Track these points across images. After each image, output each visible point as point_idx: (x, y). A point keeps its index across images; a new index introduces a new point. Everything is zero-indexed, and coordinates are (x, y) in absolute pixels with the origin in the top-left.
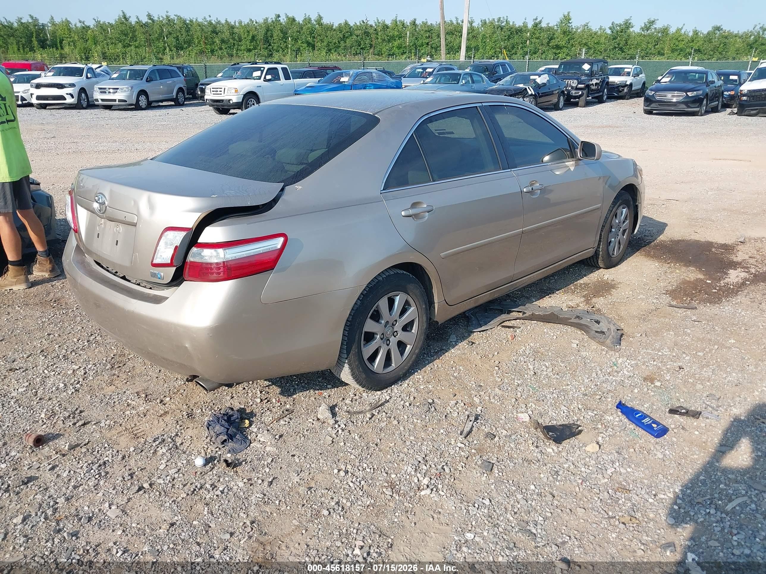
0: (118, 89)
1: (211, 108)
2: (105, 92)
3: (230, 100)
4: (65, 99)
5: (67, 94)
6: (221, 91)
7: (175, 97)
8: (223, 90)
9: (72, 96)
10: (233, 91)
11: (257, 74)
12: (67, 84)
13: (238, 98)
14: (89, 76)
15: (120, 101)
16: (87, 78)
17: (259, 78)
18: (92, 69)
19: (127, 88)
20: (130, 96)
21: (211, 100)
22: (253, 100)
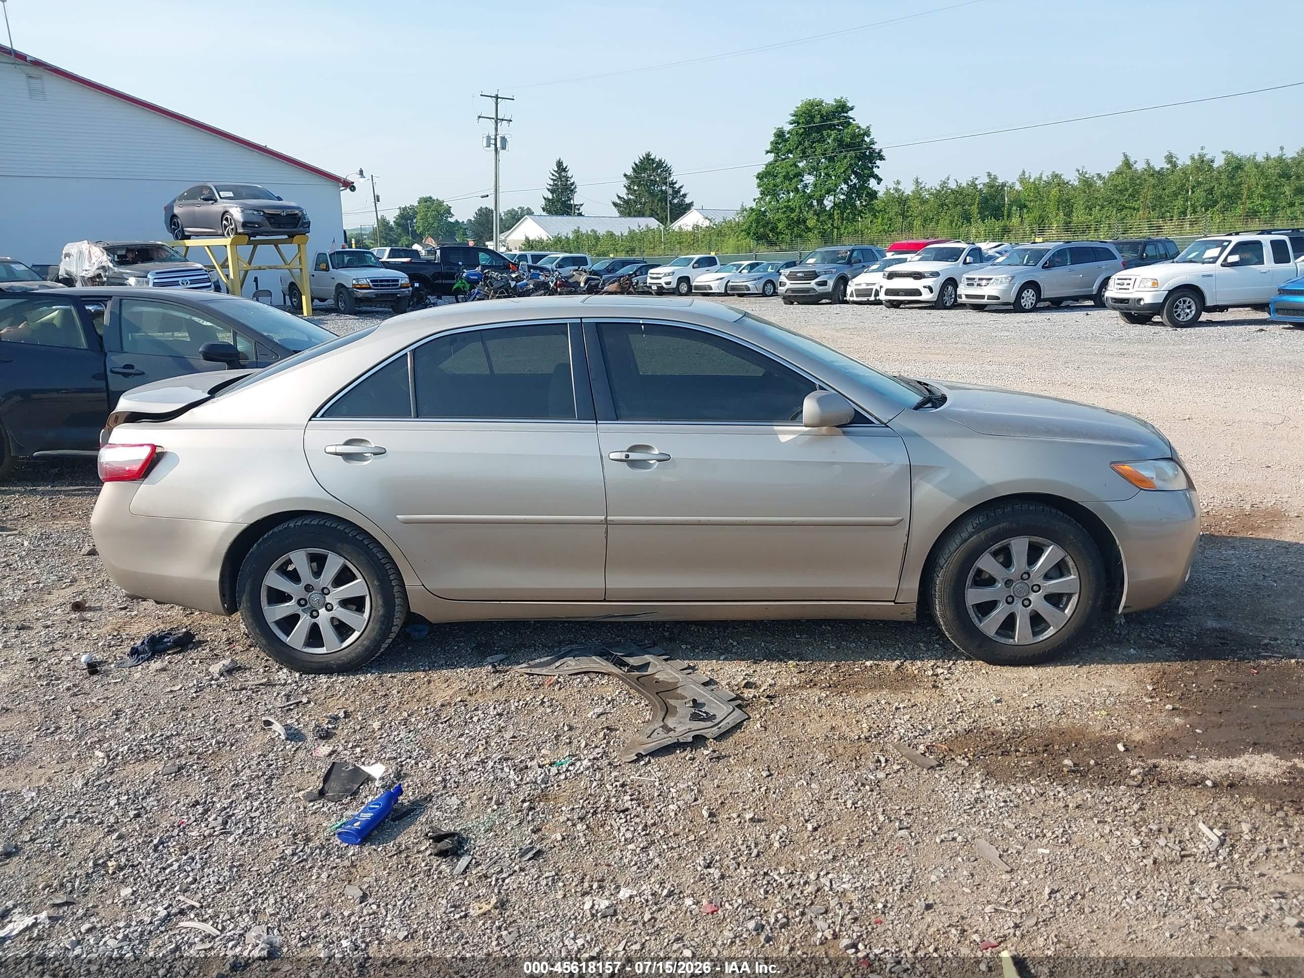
0: (990, 279)
1: (1117, 313)
2: (973, 285)
3: (1140, 300)
4: (920, 294)
5: (925, 287)
6: (1129, 284)
7: (1094, 293)
8: (1132, 282)
9: (931, 290)
10: (1150, 284)
11: (1213, 252)
12: (927, 272)
13: (1155, 296)
14: (968, 261)
15: (990, 297)
16: (965, 263)
17: (1214, 260)
18: (980, 249)
19: (1007, 278)
20: (1006, 292)
21: (1112, 299)
22: (1189, 299)
